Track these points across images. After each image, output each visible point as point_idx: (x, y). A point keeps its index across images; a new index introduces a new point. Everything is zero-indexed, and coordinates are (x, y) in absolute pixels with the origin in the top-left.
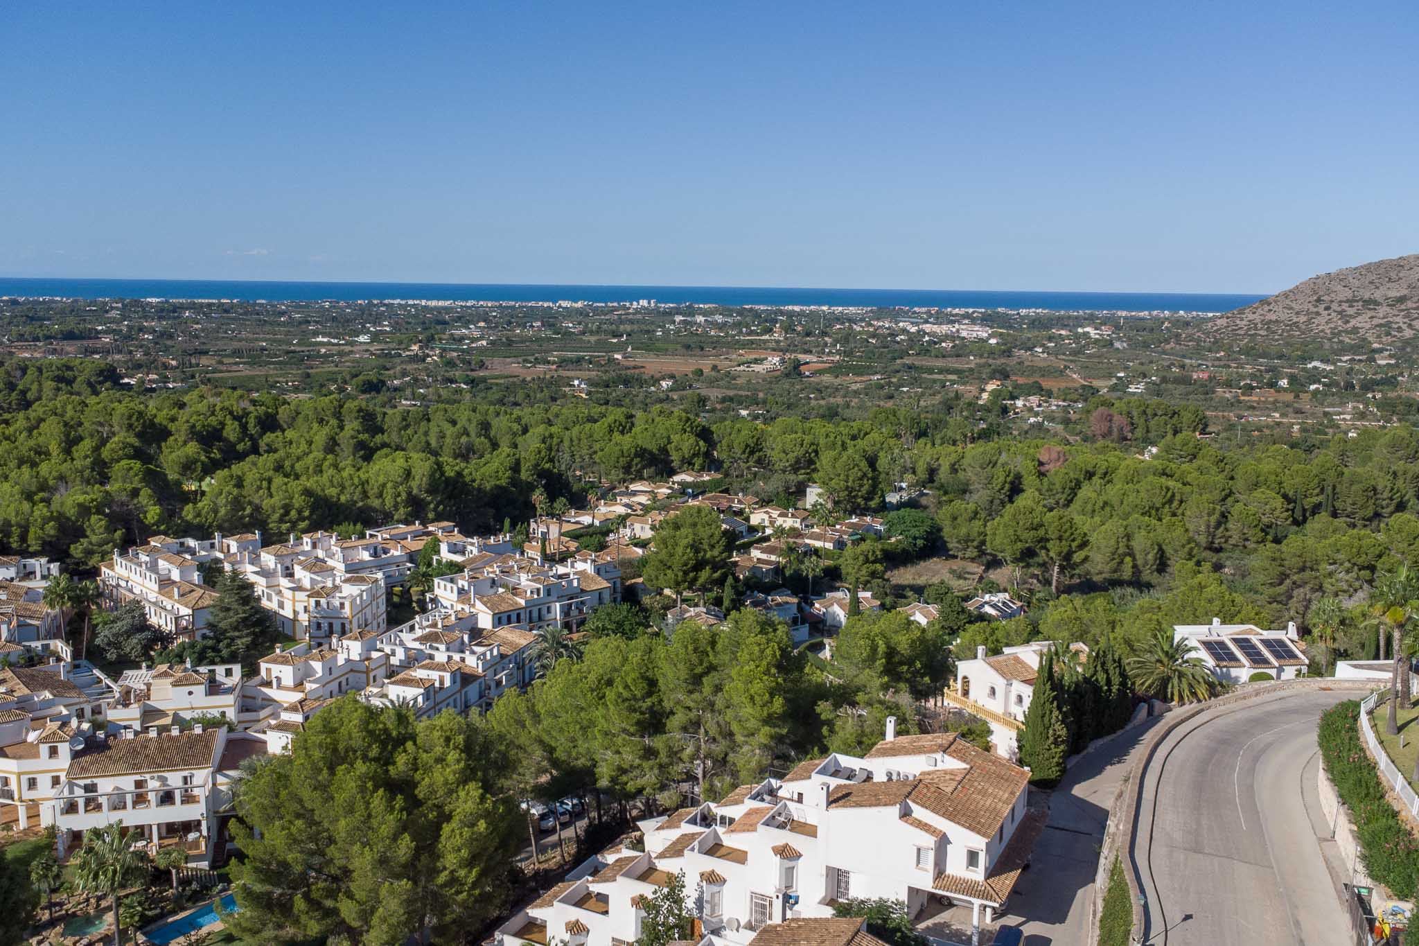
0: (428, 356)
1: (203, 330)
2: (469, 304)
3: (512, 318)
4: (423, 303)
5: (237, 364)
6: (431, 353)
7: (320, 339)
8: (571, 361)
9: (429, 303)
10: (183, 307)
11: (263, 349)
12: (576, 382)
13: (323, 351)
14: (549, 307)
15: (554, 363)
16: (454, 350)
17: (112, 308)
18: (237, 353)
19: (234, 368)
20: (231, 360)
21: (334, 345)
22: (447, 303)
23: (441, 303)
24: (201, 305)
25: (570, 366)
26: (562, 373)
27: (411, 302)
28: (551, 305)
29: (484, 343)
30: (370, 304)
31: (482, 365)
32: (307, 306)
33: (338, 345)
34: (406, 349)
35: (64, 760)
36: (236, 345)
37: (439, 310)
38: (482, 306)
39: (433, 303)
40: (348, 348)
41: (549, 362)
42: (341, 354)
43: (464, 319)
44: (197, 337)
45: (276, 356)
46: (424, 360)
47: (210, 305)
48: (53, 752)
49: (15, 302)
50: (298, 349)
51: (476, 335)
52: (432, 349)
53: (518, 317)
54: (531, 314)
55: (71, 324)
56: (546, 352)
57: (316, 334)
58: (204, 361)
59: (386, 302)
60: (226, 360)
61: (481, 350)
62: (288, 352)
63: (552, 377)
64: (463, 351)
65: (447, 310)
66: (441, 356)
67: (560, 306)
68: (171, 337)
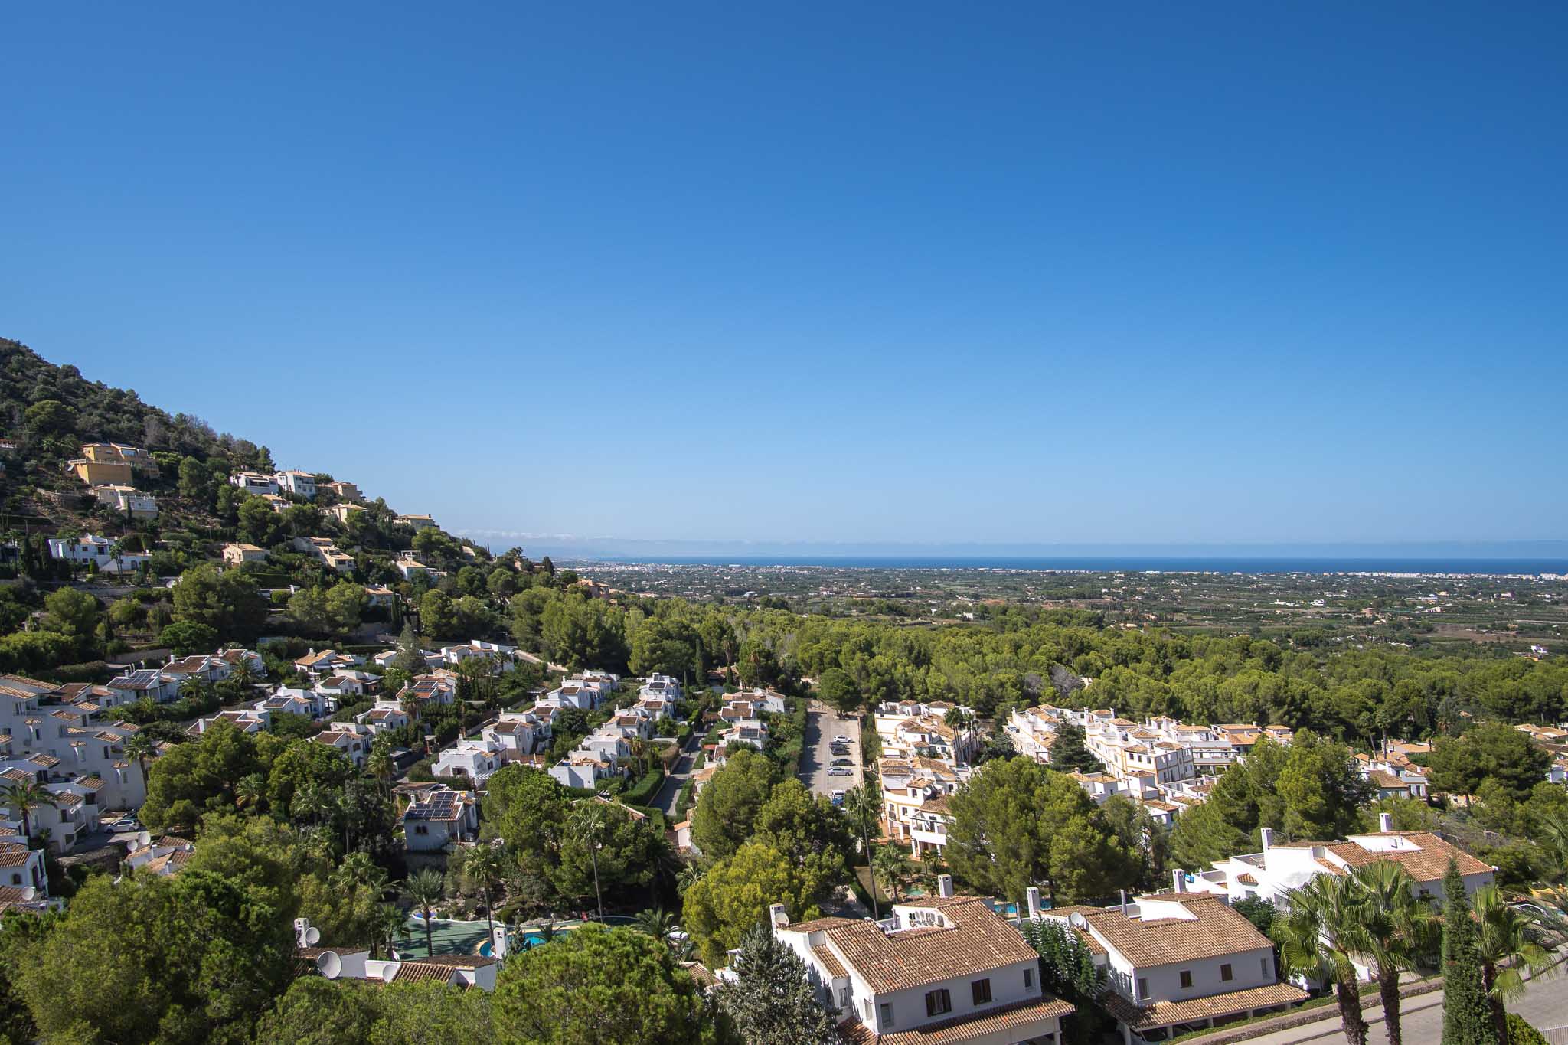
0: (1377, 619)
1: (1180, 594)
2: (1436, 576)
3: (1477, 588)
4: (1388, 575)
5: (1204, 620)
6: (1380, 616)
7: (1277, 602)
8: (1533, 628)
9: (1394, 575)
10: (1170, 577)
11: (1227, 609)
12: (1533, 648)
13: (1278, 612)
14: (1528, 579)
15: (1514, 629)
16: (1405, 615)
17: (1117, 577)
18: (1205, 612)
19: (1201, 623)
20: (1199, 617)
21: (1289, 607)
22: (1414, 576)
23: (1406, 575)
24: (1184, 576)
25: (1532, 633)
26: (1520, 639)
27: (1376, 574)
28: (1531, 577)
29: (1438, 609)
30: (1335, 576)
31: (1430, 630)
32: (1276, 578)
33: (1294, 607)
34: (1358, 612)
35: (919, 800)
36: (1205, 606)
37: (1401, 581)
38: (1450, 578)
39: (1399, 575)
40: (1301, 611)
41: (1507, 629)
42: (1294, 615)
43: (1425, 590)
44: (1175, 599)
45: (1237, 615)
46: (1371, 623)
47: (1190, 576)
48: (915, 793)
49: (1054, 574)
50: (1257, 610)
51: (1432, 604)
52: (1383, 613)
53: (1488, 588)
54: (1506, 585)
55: (1086, 588)
56: (1507, 619)
57: (1274, 598)
58: (1178, 617)
59: (1351, 574)
60: (1195, 617)
61: (1434, 615)
62: (1248, 612)
63: (1508, 642)
64: (1415, 616)
65: (1410, 581)
66: (1390, 619)
67: (1541, 579)
68: (1155, 598)
